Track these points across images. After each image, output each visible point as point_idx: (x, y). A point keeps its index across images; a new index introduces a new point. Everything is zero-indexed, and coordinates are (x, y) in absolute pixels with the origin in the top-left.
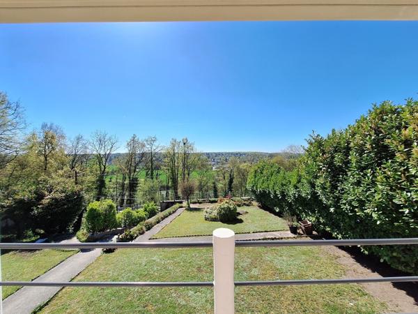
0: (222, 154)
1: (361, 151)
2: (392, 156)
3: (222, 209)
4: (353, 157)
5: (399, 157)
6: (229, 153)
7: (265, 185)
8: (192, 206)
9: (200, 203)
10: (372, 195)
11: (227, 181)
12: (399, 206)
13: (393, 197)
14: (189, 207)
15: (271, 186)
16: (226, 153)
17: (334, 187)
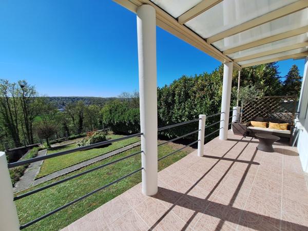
0: (58, 98)
1: (179, 95)
2: (190, 98)
3: (95, 139)
4: (176, 98)
5: (192, 97)
6: (66, 98)
7: (121, 118)
8: (53, 146)
9: (60, 142)
10: (184, 113)
11: (77, 120)
12: (192, 115)
13: (191, 112)
14: (50, 147)
15: (126, 118)
16: (62, 98)
17: (169, 112)
